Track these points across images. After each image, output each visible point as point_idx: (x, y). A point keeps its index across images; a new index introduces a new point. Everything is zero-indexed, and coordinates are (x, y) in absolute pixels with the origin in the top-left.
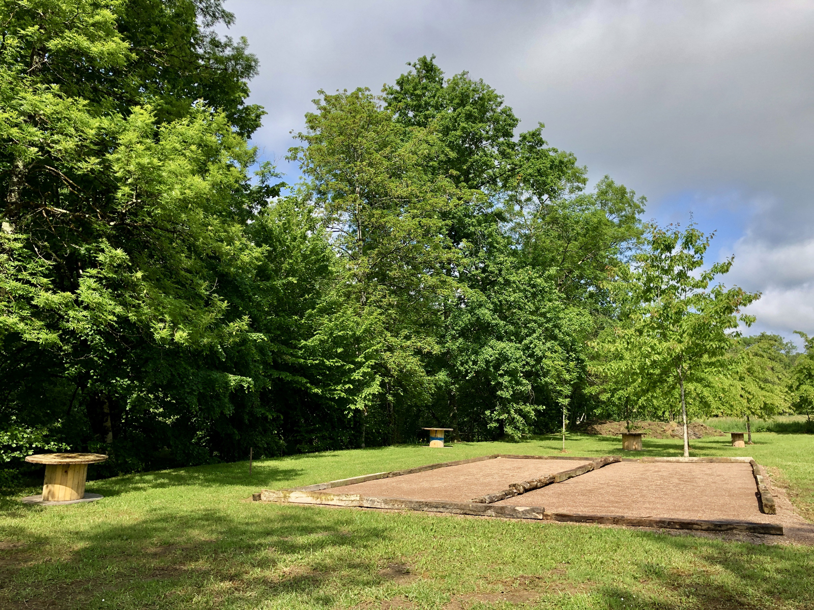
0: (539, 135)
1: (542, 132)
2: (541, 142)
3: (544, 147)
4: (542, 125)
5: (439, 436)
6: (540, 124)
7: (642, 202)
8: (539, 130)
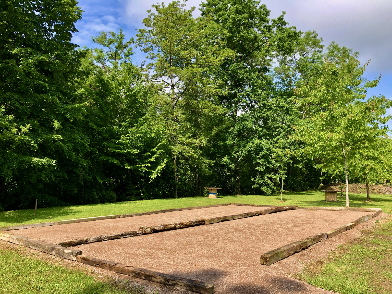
0: (282, 19)
1: (284, 17)
2: (284, 23)
3: (287, 26)
4: (284, 13)
5: (213, 192)
6: (283, 12)
7: (356, 56)
8: (282, 16)
